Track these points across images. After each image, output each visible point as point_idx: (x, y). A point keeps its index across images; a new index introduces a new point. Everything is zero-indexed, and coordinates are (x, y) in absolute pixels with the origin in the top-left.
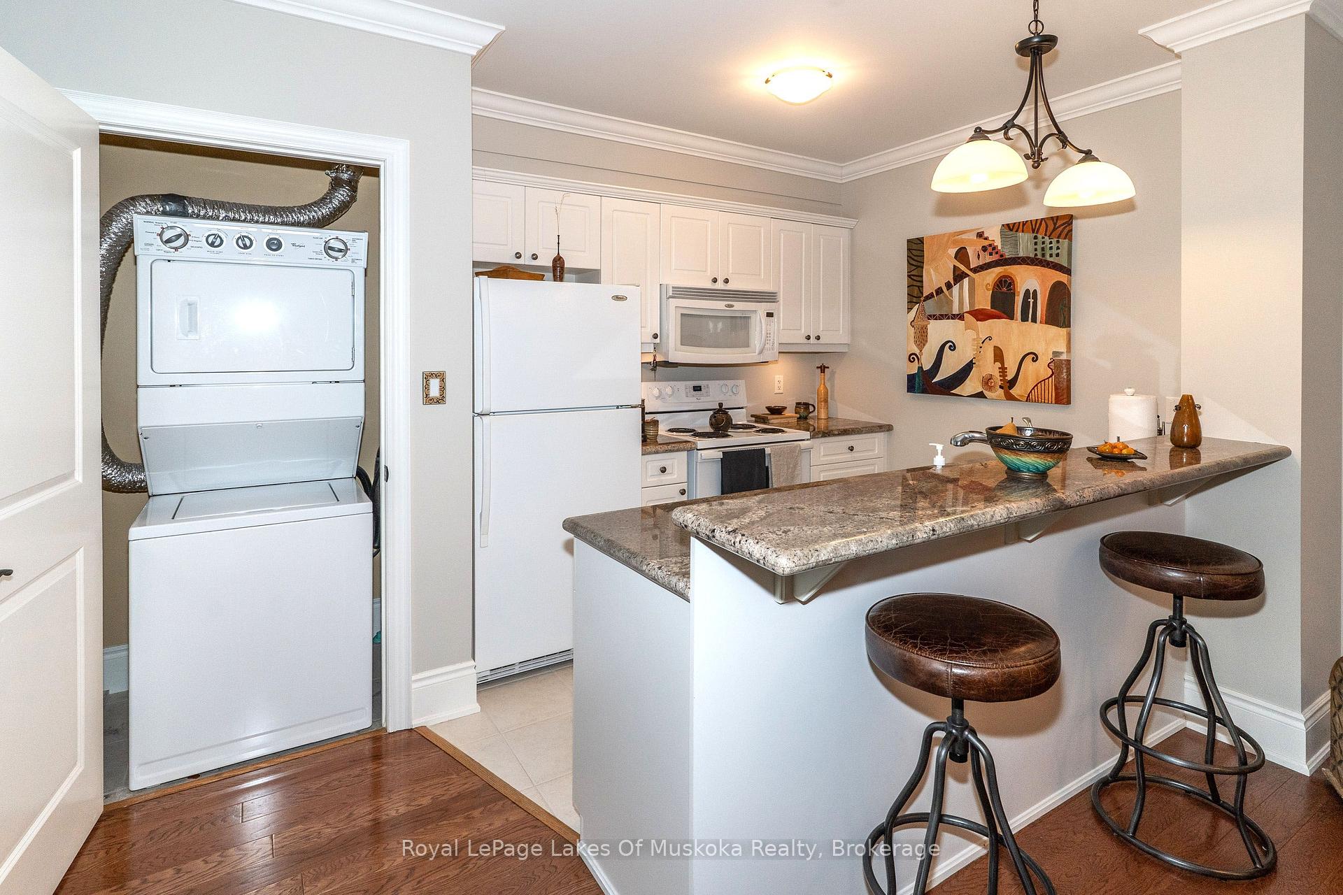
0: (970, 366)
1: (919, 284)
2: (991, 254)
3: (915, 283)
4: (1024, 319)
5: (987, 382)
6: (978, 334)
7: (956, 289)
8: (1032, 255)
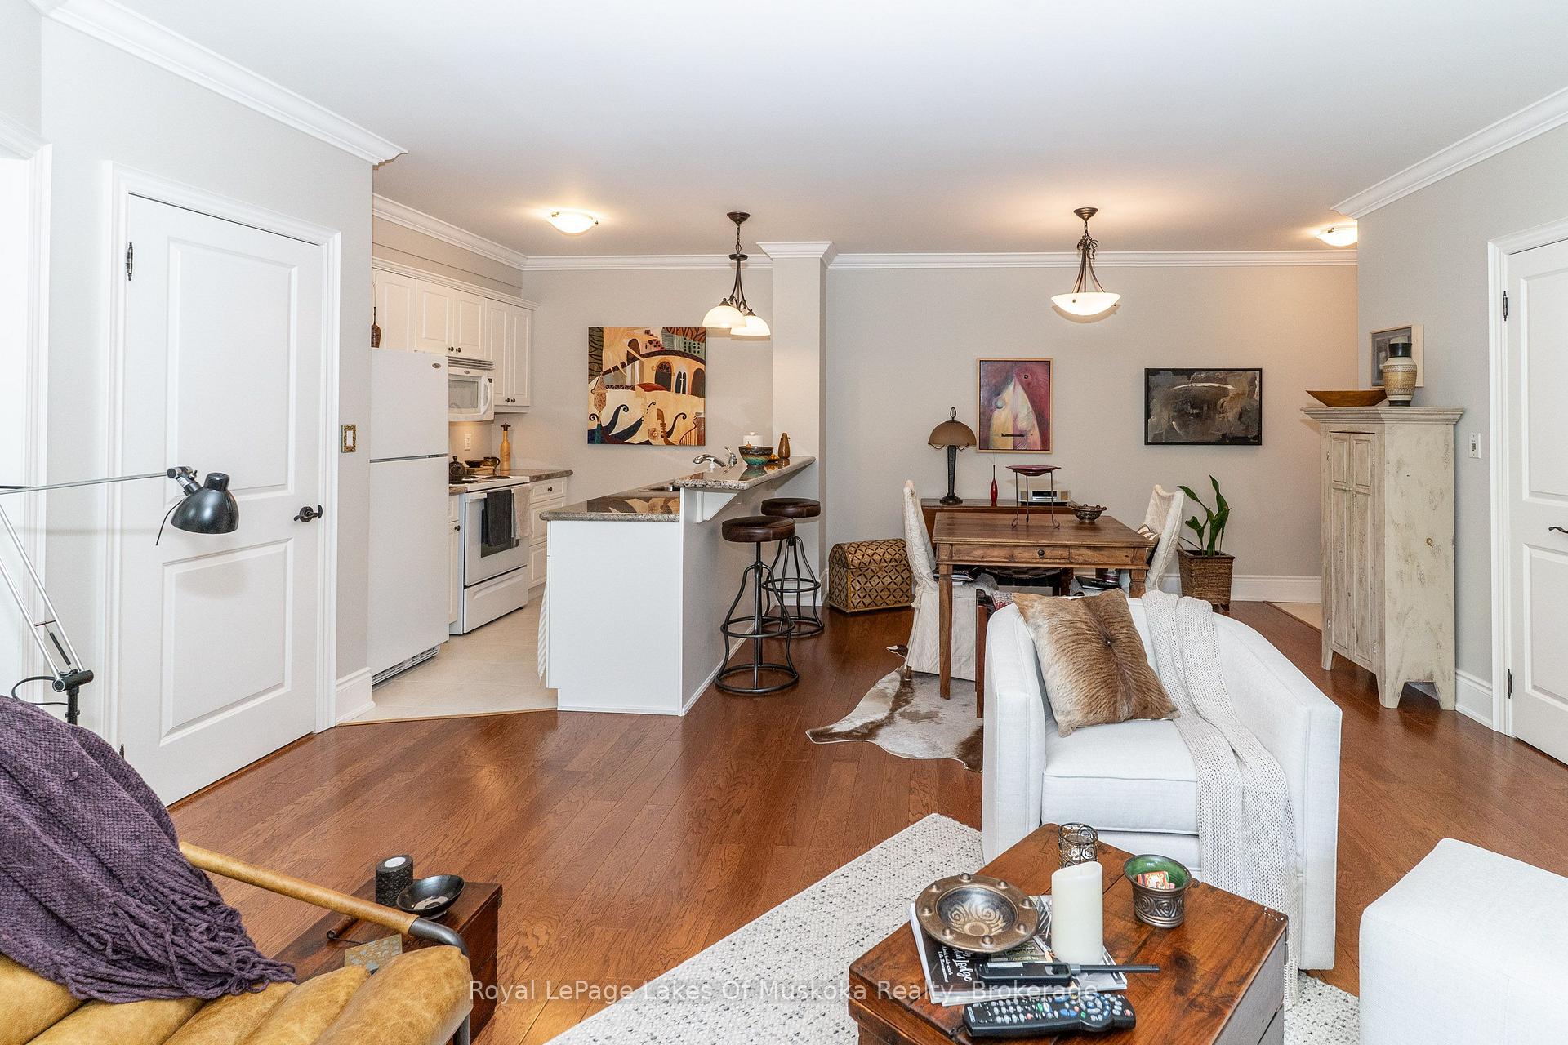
0: (638, 424)
1: (598, 362)
2: (655, 346)
3: (596, 361)
4: (678, 391)
5: (652, 433)
6: (645, 399)
7: (629, 367)
8: (683, 350)
